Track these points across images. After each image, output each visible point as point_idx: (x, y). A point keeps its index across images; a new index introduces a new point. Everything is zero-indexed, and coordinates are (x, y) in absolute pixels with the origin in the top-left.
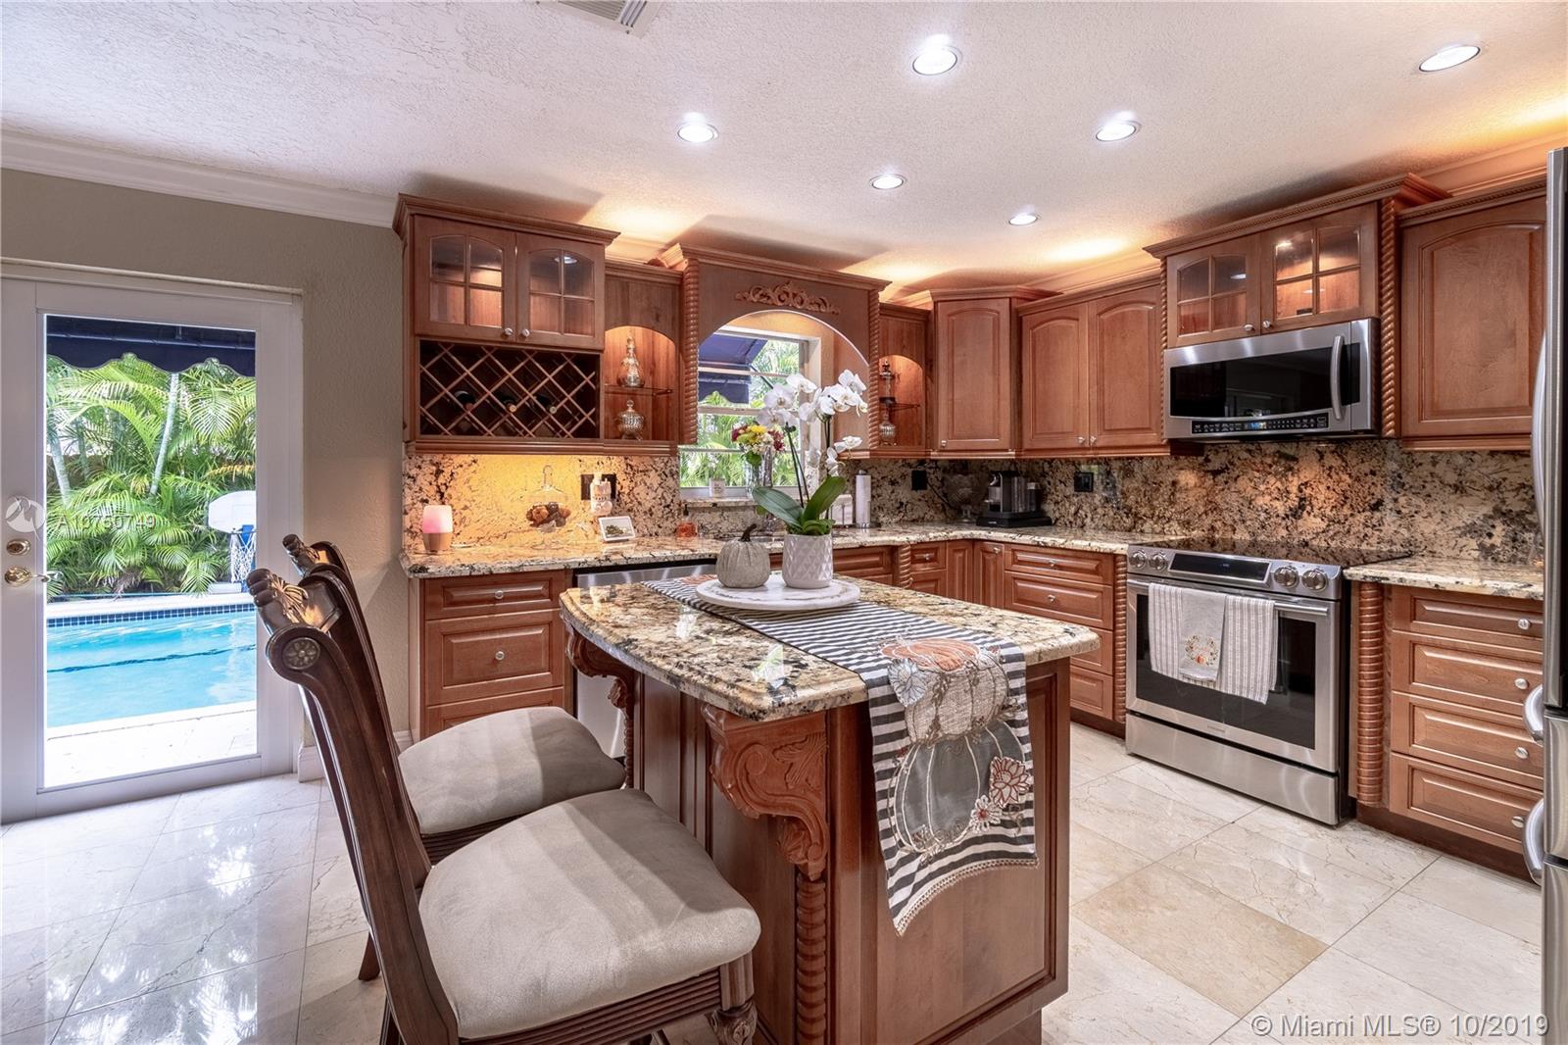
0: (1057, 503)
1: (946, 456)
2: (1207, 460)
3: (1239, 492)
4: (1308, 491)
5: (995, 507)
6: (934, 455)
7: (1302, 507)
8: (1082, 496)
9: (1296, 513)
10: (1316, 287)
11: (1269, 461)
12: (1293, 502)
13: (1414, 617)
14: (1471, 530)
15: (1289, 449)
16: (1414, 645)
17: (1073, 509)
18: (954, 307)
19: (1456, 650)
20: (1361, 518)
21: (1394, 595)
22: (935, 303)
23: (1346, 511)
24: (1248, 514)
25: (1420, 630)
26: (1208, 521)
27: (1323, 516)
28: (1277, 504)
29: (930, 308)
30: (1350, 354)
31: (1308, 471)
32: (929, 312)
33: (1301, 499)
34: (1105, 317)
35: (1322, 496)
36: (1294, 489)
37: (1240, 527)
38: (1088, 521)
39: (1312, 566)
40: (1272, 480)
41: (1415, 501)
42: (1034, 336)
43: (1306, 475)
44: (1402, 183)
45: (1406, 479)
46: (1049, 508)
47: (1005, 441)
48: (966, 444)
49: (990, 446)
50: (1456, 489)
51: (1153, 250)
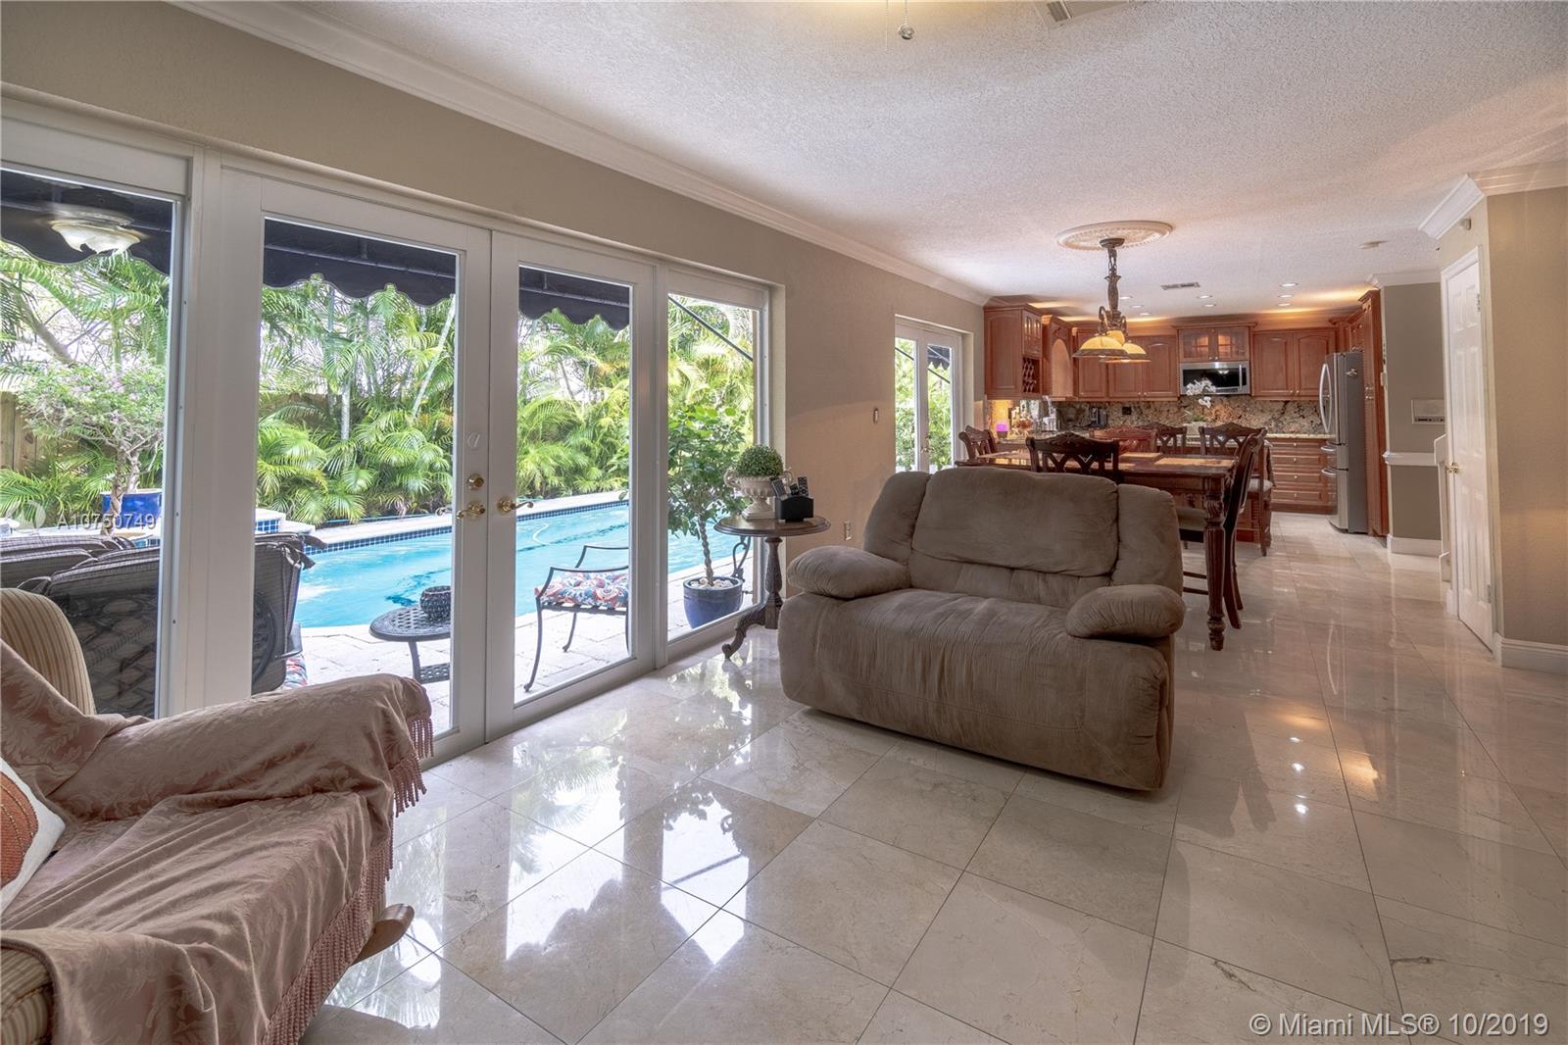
0: (1113, 420)
1: (1080, 400)
4: (1218, 413)
5: (1094, 422)
6: (1076, 399)
8: (1126, 417)
10: (1231, 348)
17: (1122, 423)
19: (1279, 454)
20: (1235, 421)
22: (1077, 333)
23: (1231, 419)
29: (1075, 335)
30: (1244, 370)
34: (1149, 347)
35: (1223, 414)
41: (1251, 415)
43: (1217, 408)
44: (1255, 323)
45: (1248, 409)
46: (1109, 422)
47: (1103, 394)
48: (1090, 395)
49: (1101, 395)
50: (1262, 411)
51: (1174, 327)
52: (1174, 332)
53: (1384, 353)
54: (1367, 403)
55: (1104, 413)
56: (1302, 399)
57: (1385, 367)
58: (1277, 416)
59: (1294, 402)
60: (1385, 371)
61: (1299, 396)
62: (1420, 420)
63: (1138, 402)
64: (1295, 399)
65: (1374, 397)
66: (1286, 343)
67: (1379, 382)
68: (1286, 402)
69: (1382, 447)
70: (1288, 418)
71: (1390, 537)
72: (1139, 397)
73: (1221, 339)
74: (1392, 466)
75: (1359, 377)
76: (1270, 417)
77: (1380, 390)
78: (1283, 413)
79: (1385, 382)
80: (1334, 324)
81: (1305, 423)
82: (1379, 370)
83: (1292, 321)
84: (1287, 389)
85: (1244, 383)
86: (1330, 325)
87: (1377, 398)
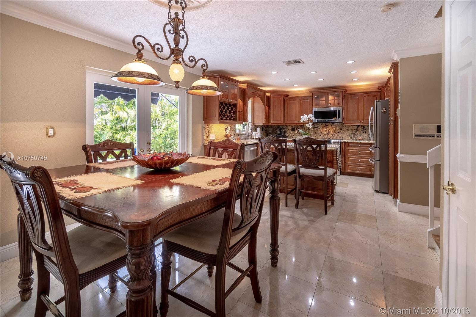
0: (288, 133)
1: (272, 125)
2: (315, 126)
3: (320, 131)
4: (330, 131)
5: (279, 134)
6: (270, 124)
7: (329, 133)
8: (293, 132)
9: (328, 134)
10: (334, 101)
11: (324, 126)
12: (328, 132)
13: (348, 146)
14: (349, 135)
15: (327, 124)
16: (348, 150)
17: (291, 134)
18: (274, 96)
19: (353, 150)
20: (337, 134)
21: (346, 143)
22: (271, 95)
23: (335, 133)
24: (321, 134)
25: (349, 148)
26: (315, 136)
27: (332, 134)
28: (325, 133)
29: (270, 96)
30: (339, 111)
31: (330, 128)
32: (269, 97)
33: (329, 132)
34: (301, 101)
35: (332, 131)
36: (328, 130)
37: (320, 136)
38: (294, 136)
39: (337, 141)
40: (325, 129)
41: (343, 132)
42: (287, 103)
43: (329, 128)
44: (345, 89)
45: (342, 129)
46: (286, 134)
47: (282, 122)
48: (276, 122)
49: (280, 123)
50: (348, 130)
51: (311, 92)
52: (311, 95)
53: (399, 98)
54: (391, 126)
55: (284, 130)
56: (365, 124)
57: (399, 105)
58: (354, 132)
59: (362, 126)
60: (399, 108)
61: (363, 123)
62: (417, 136)
63: (298, 126)
64: (362, 124)
65: (393, 123)
66: (358, 99)
67: (396, 114)
68: (358, 126)
69: (396, 151)
70: (359, 133)
71: (398, 201)
72: (297, 123)
73: (331, 97)
74: (400, 162)
75: (386, 113)
76: (351, 133)
77: (396, 118)
78: (357, 131)
79: (399, 114)
80: (380, 90)
81: (366, 135)
82: (396, 107)
83: (362, 89)
84: (358, 120)
85: (339, 117)
86: (378, 90)
87: (394, 124)
